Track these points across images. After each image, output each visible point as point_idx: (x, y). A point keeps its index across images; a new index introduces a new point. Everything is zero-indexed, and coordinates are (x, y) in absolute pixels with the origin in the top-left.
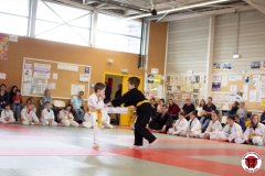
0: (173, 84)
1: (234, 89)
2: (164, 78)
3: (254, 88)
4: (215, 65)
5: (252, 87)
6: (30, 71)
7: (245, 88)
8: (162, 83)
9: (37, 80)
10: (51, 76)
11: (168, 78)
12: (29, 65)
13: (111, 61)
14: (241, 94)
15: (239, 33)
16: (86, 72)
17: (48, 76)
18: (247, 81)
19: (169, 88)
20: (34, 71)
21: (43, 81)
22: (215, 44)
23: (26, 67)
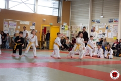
0: (73, 30)
1: (101, 32)
2: (69, 27)
3: (110, 32)
4: (93, 21)
5: (109, 31)
6: (7, 25)
7: (106, 31)
8: (68, 29)
9: (10, 29)
10: (17, 27)
11: (71, 27)
12: (7, 22)
13: (45, 20)
14: (104, 34)
15: (103, 6)
16: (33, 25)
17: (15, 27)
18: (107, 28)
19: (72, 32)
20: (9, 25)
21: (13, 29)
22: (92, 11)
23: (5, 23)
